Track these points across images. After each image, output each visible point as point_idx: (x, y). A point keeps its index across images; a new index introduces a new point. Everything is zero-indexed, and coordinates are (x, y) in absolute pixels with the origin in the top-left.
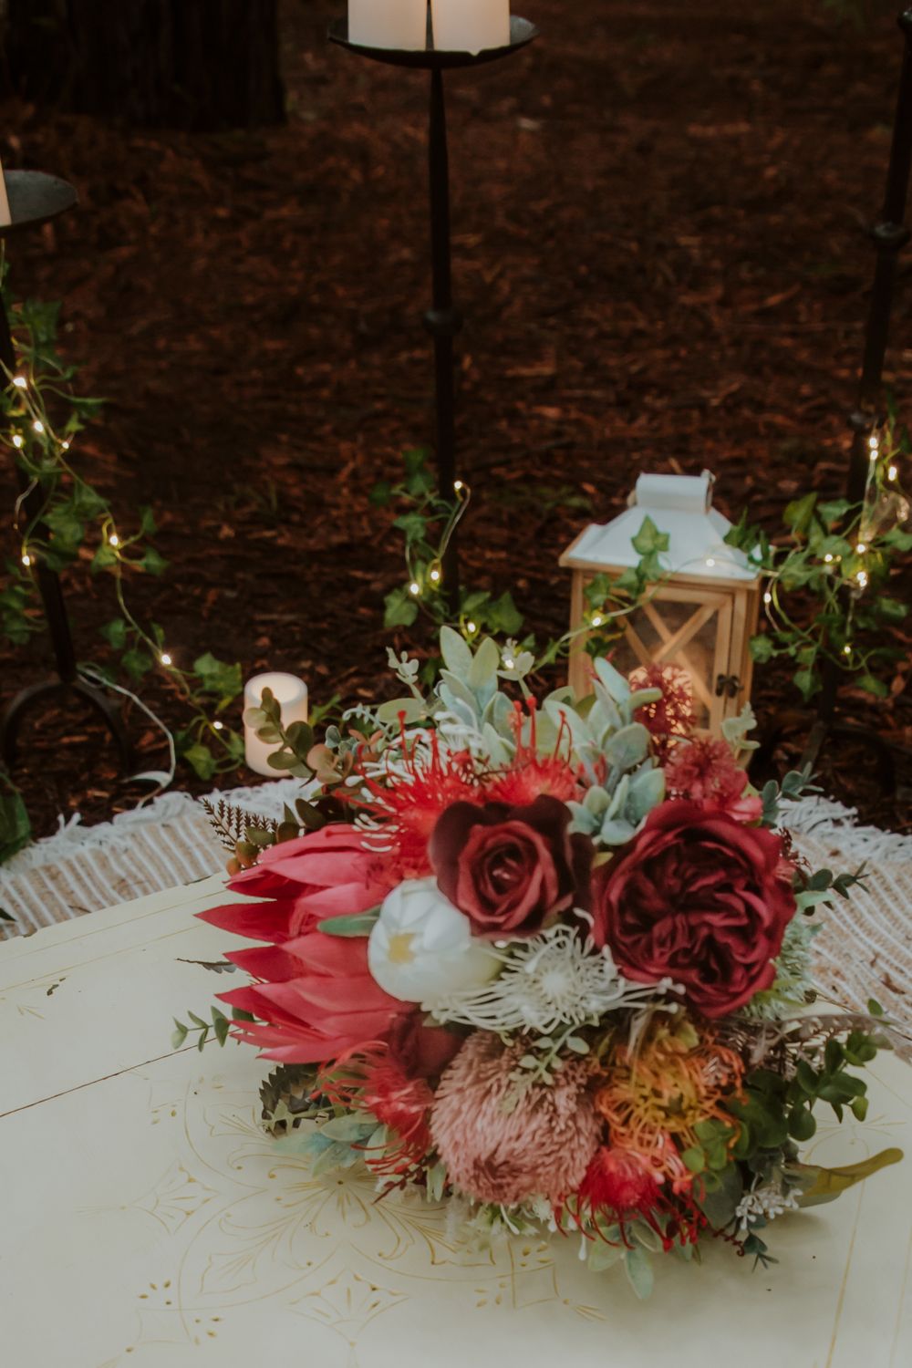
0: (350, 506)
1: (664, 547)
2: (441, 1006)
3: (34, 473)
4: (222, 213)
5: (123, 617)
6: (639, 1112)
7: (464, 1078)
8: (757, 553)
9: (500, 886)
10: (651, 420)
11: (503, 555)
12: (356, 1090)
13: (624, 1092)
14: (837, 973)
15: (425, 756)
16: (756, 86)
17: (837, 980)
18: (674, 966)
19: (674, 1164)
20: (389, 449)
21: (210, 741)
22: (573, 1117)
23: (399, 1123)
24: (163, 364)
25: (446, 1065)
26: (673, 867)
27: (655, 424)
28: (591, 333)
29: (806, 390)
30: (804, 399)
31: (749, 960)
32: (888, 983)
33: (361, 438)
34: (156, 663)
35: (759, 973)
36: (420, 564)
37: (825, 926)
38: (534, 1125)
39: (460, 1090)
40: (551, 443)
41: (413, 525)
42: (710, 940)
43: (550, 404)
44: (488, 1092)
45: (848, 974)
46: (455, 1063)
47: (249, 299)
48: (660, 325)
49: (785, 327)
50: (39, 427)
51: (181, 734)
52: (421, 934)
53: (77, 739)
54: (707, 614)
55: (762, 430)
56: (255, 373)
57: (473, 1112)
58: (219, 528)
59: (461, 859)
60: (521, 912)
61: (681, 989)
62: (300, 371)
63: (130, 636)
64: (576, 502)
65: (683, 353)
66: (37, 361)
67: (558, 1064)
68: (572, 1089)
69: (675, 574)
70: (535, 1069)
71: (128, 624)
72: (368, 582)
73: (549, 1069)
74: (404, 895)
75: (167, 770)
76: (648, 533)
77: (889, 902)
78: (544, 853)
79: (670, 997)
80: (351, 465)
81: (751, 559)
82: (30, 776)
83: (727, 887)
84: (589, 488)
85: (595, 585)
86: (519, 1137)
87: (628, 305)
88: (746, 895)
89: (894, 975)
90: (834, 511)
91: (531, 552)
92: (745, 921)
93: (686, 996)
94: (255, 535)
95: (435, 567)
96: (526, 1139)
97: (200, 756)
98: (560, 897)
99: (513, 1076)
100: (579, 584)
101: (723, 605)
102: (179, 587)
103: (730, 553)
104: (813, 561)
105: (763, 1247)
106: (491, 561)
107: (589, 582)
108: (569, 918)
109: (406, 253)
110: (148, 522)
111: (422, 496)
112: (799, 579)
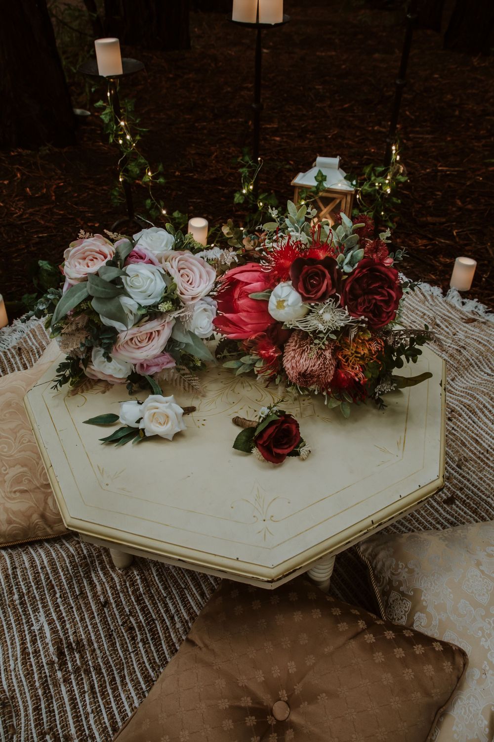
0: (216, 166)
1: (326, 181)
2: (290, 323)
3: (125, 152)
4: (171, 76)
5: (151, 198)
6: (351, 358)
7: (295, 346)
8: (354, 182)
9: (313, 286)
10: (310, 142)
11: (265, 183)
12: (251, 347)
13: (348, 352)
15: (285, 241)
16: (337, 41)
18: (364, 312)
19: (361, 375)
20: (227, 149)
22: (330, 360)
23: (268, 360)
24: (153, 122)
25: (286, 341)
26: (366, 280)
27: (311, 143)
28: (289, 115)
29: (358, 134)
30: (358, 136)
31: (388, 311)
33: (218, 146)
34: (161, 213)
35: (391, 315)
36: (246, 184)
37: (406, 299)
38: (319, 362)
39: (293, 350)
40: (279, 148)
41: (244, 171)
42: (375, 304)
43: (277, 137)
44: (304, 350)
46: (290, 341)
47: (180, 102)
48: (310, 113)
49: (350, 114)
50: (128, 137)
52: (288, 300)
54: (338, 201)
55: (345, 146)
56: (182, 125)
57: (299, 358)
58: (175, 172)
59: (300, 276)
60: (320, 293)
61: (367, 319)
62: (196, 125)
63: (153, 204)
64: (288, 166)
65: (318, 121)
66: (128, 117)
67: (327, 343)
68: (330, 351)
69: (328, 188)
70: (319, 344)
71: (152, 200)
72: (224, 190)
73: (324, 344)
74: (282, 287)
76: (320, 175)
78: (328, 275)
79: (363, 322)
80: (215, 154)
81: (352, 184)
83: (382, 287)
84: (292, 163)
85: (302, 191)
86: (314, 366)
87: (300, 107)
88: (388, 290)
90: (380, 169)
91: (274, 182)
92: (387, 298)
93: (368, 321)
94: (187, 175)
95: (251, 185)
96: (317, 366)
98: (332, 289)
99: (311, 346)
100: (297, 191)
101: (343, 199)
102: (164, 190)
103: (345, 182)
104: (373, 185)
105: (383, 401)
106: (262, 184)
107: (300, 190)
108: (333, 296)
109: (229, 89)
110: (160, 168)
111: (248, 162)
112: (368, 190)
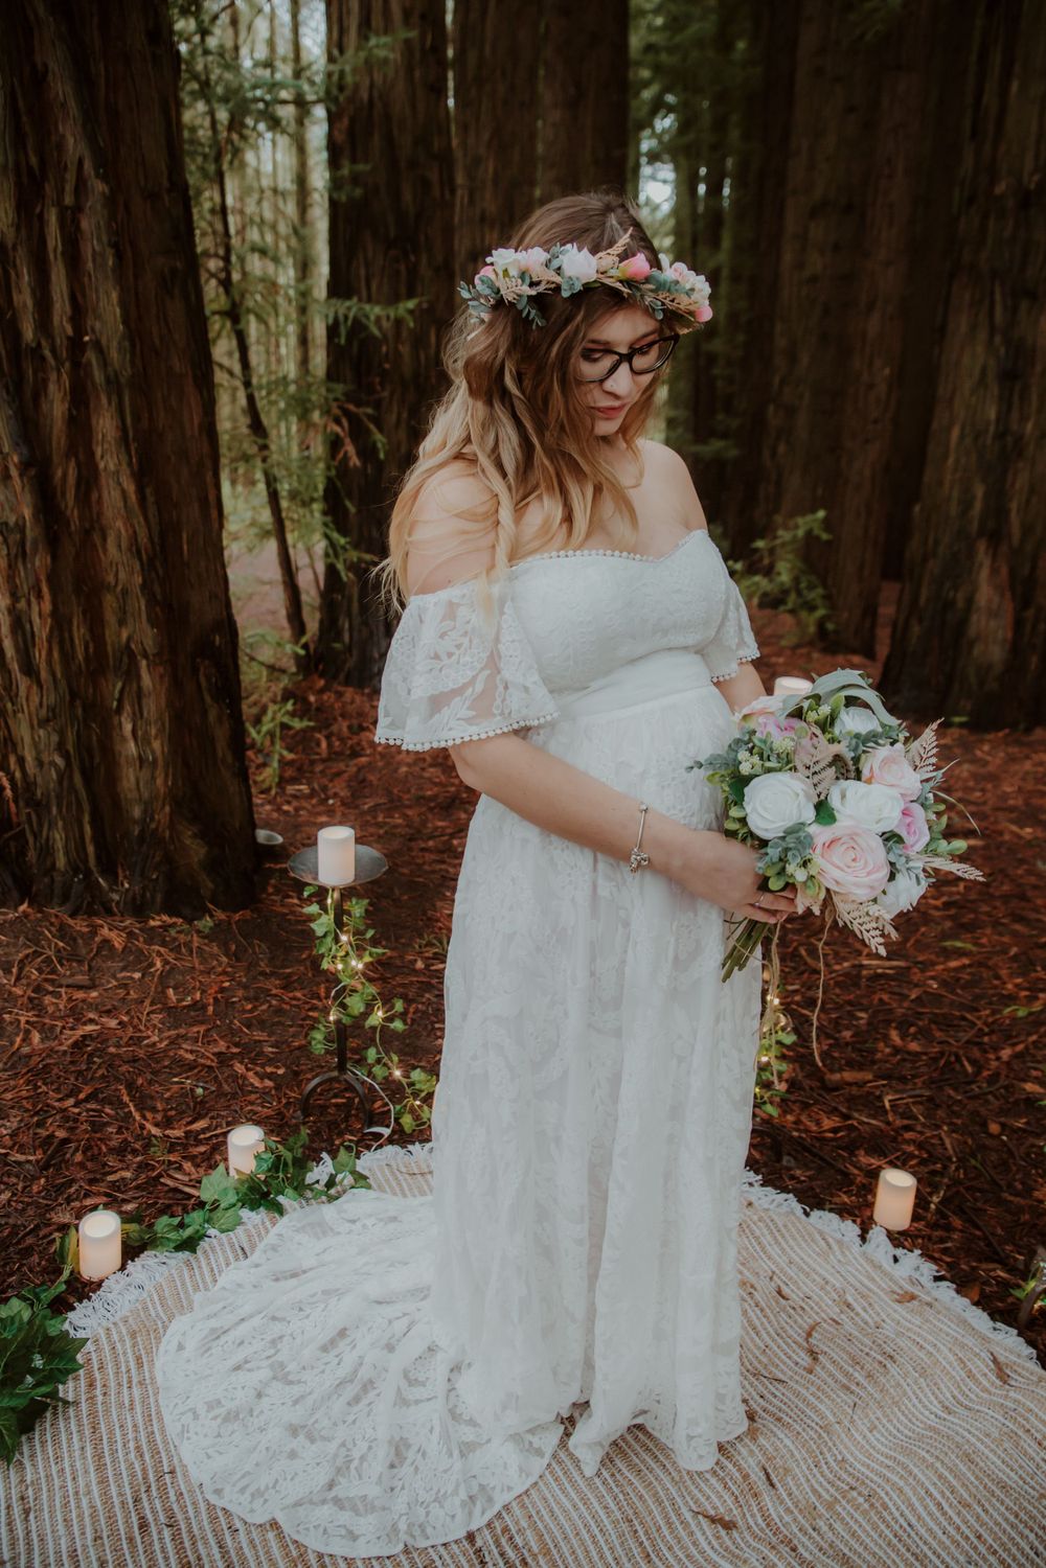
3: (345, 981)
5: (377, 1046)
14: (752, 1286)
17: (752, 1290)
21: (412, 1111)
32: (779, 1292)
34: (391, 1074)
45: (759, 1288)
50: (354, 962)
51: (398, 1107)
53: (340, 1101)
63: (380, 1058)
71: (380, 1052)
75: (388, 1126)
77: (779, 1238)
82: (314, 1122)
89: (783, 1287)
97: (407, 1121)
110: (399, 1007)
